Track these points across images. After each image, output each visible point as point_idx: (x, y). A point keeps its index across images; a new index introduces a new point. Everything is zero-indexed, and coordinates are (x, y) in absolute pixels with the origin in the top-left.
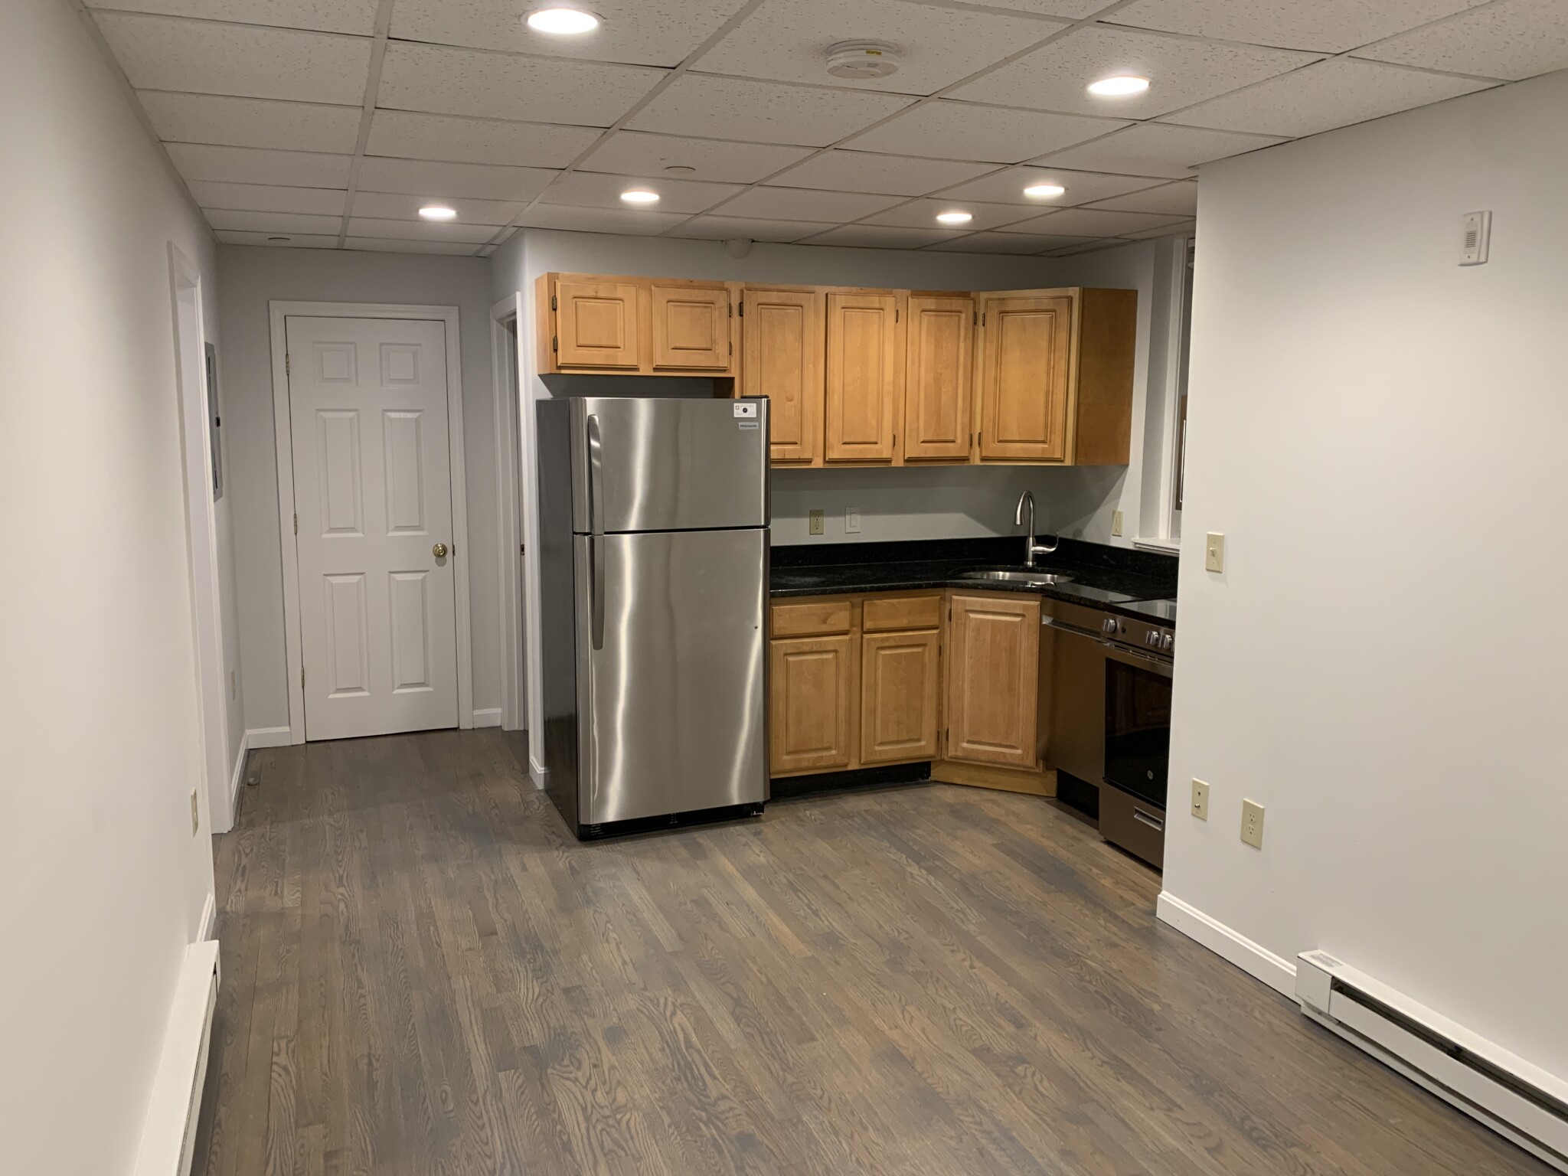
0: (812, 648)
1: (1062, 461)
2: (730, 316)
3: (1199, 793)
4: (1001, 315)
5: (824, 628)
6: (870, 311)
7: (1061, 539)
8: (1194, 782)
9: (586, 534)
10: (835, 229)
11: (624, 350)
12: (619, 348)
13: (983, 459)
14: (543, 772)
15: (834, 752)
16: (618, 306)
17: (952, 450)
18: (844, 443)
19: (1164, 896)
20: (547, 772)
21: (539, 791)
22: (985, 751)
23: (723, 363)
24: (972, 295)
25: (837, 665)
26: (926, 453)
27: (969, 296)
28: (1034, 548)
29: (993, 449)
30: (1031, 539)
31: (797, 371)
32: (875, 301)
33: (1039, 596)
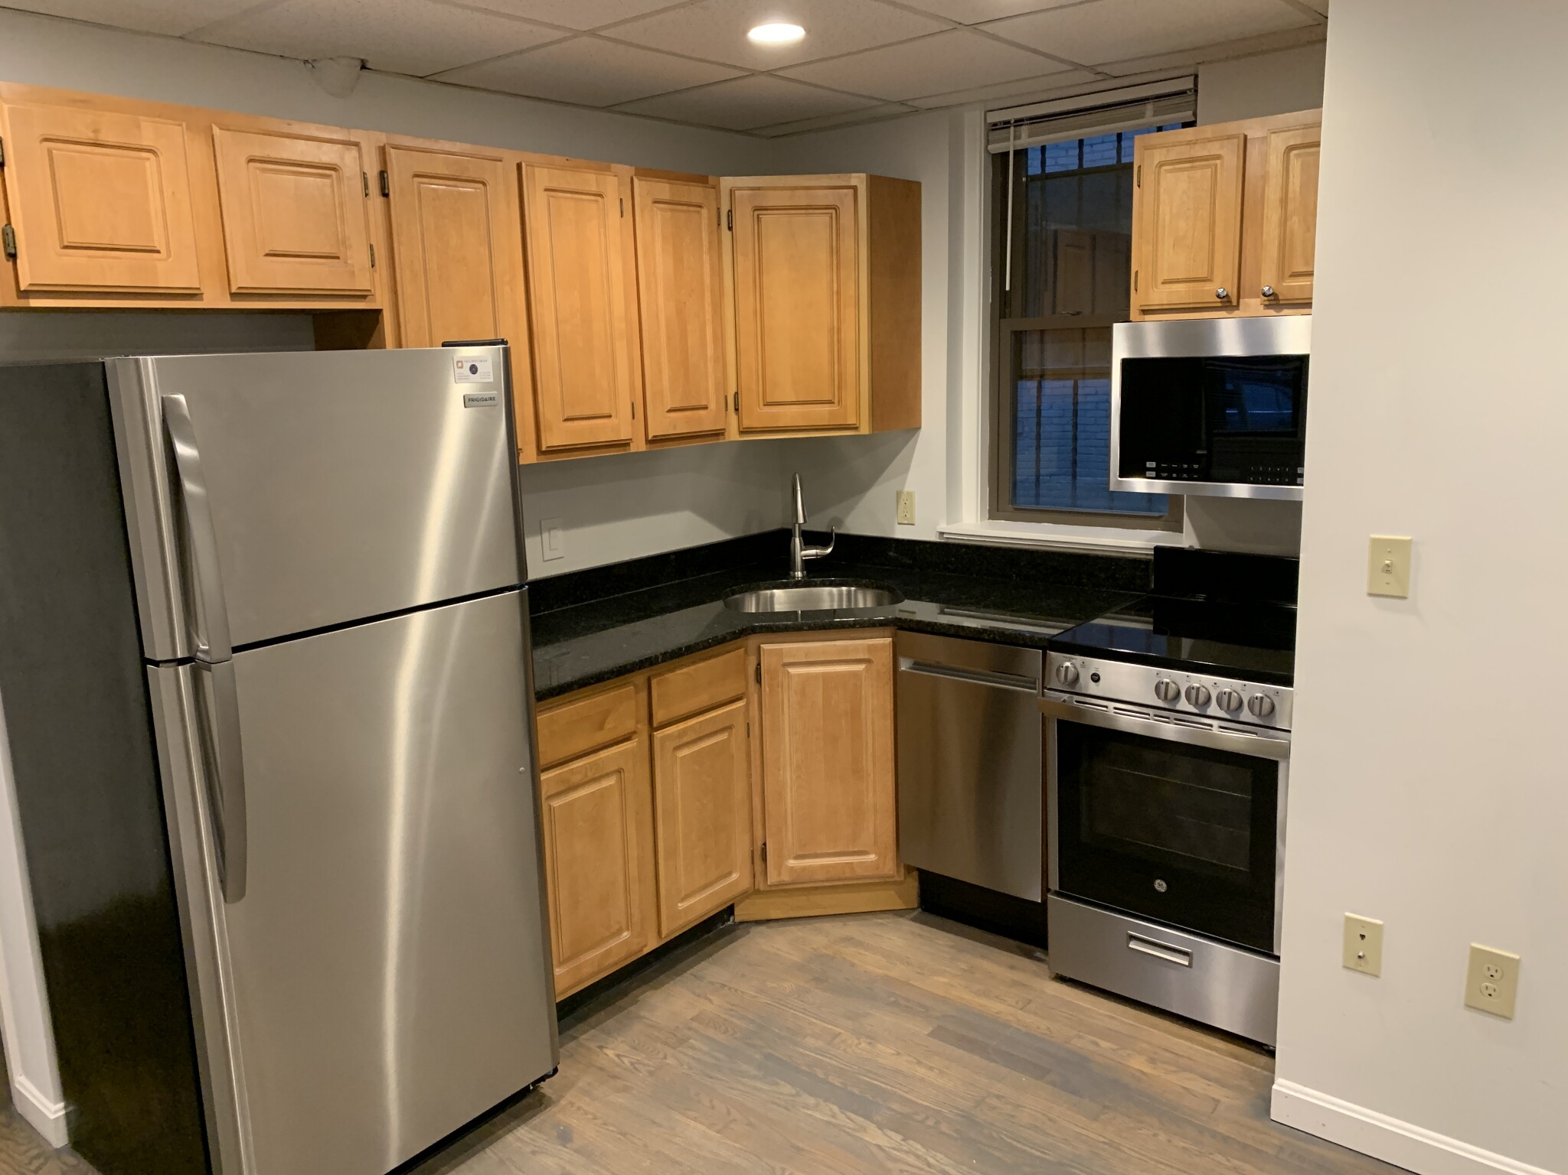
0: (586, 776)
1: (856, 429)
2: (366, 195)
3: (1363, 937)
4: (756, 213)
5: (602, 737)
6: (584, 197)
7: (839, 536)
8: (1348, 919)
9: (182, 662)
10: (564, 39)
11: (169, 255)
12: (158, 252)
13: (743, 432)
14: (63, 1112)
15: (626, 935)
16: (148, 164)
17: (705, 422)
18: (566, 420)
19: (1282, 1085)
20: (71, 1108)
21: (58, 1151)
22: (822, 867)
23: (362, 283)
24: (711, 180)
25: (623, 792)
26: (675, 427)
27: (707, 183)
28: (803, 553)
29: (758, 415)
30: (797, 540)
31: (487, 298)
32: (590, 180)
33: (888, 630)
